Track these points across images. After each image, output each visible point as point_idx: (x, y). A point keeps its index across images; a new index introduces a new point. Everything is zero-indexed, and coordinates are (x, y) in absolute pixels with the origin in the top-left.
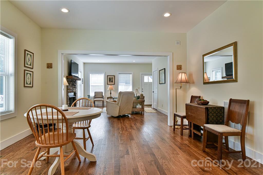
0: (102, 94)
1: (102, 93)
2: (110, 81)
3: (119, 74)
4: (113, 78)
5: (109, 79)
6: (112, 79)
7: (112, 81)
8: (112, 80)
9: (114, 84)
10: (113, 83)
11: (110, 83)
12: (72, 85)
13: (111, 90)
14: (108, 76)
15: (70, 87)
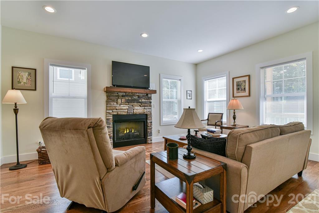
0: (220, 117)
1: (221, 115)
2: (239, 89)
3: (262, 68)
4: (245, 81)
5: (237, 85)
6: (244, 84)
7: (245, 88)
8: (243, 87)
9: (249, 95)
10: (247, 93)
11: (238, 93)
12: (128, 102)
13: (234, 110)
14: (233, 79)
15: (119, 105)
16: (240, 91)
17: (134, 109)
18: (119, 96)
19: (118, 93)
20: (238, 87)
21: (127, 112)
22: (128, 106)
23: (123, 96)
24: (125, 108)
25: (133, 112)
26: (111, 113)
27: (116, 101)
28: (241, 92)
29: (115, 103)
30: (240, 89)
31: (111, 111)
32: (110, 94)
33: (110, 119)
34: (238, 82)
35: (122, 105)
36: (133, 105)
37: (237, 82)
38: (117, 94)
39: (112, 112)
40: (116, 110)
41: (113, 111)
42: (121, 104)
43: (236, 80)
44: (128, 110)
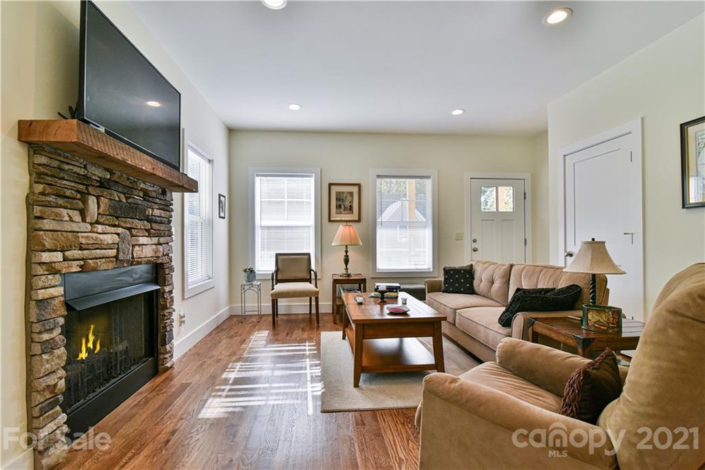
2: (340, 206)
3: (378, 176)
4: (351, 194)
5: (338, 199)
6: (349, 198)
7: (351, 207)
8: (347, 204)
9: (359, 221)
10: (355, 216)
11: (338, 213)
12: (117, 214)
13: (346, 246)
14: (330, 185)
15: (89, 227)
16: (342, 210)
17: (133, 246)
18: (90, 179)
19: (85, 167)
20: (339, 203)
21: (116, 257)
22: (120, 230)
23: (103, 184)
24: (109, 239)
25: (133, 257)
26: (57, 266)
27: (81, 205)
28: (346, 212)
29: (77, 217)
30: (343, 207)
31: (58, 256)
32: (55, 164)
33: (53, 298)
34: (340, 193)
35: (100, 228)
36: (129, 229)
37: (337, 192)
38: (82, 172)
39: (65, 259)
40: (81, 249)
41: (67, 253)
42: (98, 222)
43: (335, 189)
44: (118, 249)
